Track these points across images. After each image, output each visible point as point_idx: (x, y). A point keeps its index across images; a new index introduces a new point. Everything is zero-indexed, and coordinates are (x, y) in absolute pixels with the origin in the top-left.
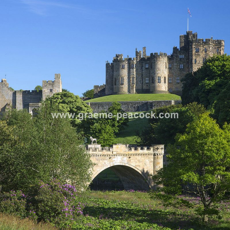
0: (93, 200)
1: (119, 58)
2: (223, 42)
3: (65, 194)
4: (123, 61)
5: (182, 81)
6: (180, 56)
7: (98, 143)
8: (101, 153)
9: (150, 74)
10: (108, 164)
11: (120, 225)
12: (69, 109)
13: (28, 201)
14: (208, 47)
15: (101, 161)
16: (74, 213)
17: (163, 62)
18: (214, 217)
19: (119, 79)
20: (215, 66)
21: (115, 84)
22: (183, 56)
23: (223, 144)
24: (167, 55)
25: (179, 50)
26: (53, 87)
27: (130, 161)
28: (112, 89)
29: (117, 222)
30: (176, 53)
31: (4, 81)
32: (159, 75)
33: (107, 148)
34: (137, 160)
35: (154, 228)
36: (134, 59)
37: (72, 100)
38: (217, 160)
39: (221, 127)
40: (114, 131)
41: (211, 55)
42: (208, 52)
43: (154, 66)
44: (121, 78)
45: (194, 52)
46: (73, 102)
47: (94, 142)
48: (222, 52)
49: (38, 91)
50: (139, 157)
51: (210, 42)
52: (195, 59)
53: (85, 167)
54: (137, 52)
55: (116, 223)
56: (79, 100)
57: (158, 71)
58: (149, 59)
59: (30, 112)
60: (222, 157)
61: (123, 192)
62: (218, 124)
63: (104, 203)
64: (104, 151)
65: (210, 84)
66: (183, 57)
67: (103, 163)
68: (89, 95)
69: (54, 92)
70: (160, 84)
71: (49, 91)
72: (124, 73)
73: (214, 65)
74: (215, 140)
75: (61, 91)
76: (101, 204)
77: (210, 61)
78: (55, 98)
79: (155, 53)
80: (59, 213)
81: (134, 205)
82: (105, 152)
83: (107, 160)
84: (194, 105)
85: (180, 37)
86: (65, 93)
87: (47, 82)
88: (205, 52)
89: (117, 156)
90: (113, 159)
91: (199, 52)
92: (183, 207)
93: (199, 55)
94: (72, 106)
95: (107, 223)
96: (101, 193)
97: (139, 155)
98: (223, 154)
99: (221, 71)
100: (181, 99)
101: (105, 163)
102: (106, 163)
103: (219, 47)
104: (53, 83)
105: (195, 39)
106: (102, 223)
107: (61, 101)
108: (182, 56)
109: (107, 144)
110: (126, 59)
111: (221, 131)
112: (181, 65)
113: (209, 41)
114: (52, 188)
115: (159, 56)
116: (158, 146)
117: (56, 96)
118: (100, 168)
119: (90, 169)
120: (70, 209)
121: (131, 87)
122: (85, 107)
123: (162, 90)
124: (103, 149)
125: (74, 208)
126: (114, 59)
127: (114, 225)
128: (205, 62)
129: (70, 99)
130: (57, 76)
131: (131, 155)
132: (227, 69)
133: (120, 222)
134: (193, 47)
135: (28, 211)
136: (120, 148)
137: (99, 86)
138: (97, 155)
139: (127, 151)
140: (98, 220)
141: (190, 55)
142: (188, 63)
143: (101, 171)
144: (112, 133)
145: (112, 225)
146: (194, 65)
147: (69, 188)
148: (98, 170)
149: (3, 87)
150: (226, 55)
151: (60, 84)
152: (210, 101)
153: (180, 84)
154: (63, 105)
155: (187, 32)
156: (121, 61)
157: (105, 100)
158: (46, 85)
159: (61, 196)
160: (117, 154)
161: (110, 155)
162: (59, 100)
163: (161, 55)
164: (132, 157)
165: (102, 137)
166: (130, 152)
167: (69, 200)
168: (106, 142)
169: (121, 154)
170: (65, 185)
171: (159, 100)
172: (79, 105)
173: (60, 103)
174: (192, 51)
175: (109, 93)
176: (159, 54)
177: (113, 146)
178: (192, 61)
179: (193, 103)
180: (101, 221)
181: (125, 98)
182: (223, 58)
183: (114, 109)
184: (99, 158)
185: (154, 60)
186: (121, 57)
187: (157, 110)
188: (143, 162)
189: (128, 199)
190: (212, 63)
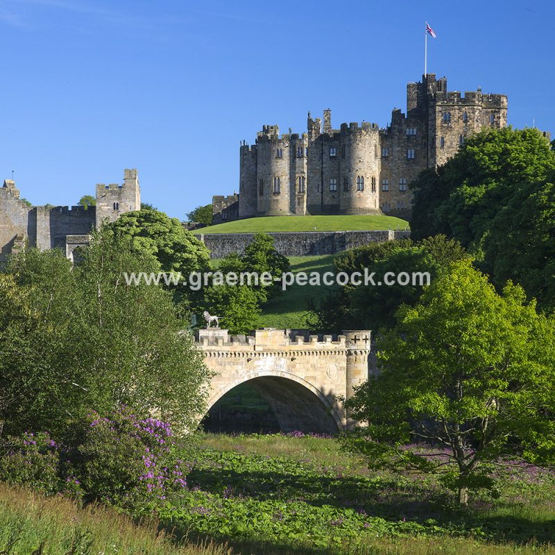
0: (209, 454)
1: (269, 135)
2: (505, 100)
3: (147, 441)
4: (280, 141)
5: (411, 186)
6: (409, 131)
7: (223, 325)
8: (227, 349)
9: (339, 170)
10: (244, 375)
11: (270, 511)
12: (157, 250)
13: (63, 457)
14: (471, 111)
15: (228, 367)
16: (166, 483)
17: (369, 144)
18: (481, 494)
19: (271, 181)
20: (484, 154)
21: (261, 194)
22: (415, 130)
23: (503, 330)
24: (377, 127)
25: (406, 117)
26: (119, 198)
27: (294, 366)
28: (254, 205)
29: (263, 503)
30: (399, 124)
31: (10, 184)
32: (360, 173)
33: (242, 337)
34: (309, 365)
35: (348, 518)
36: (303, 136)
37: (162, 228)
38: (490, 365)
39: (499, 291)
40: (258, 299)
41: (477, 128)
42: (471, 121)
43: (349, 152)
44: (275, 179)
45: (439, 121)
46: (165, 233)
47: (214, 324)
48: (502, 122)
49: (86, 208)
50: (314, 359)
51: (474, 100)
52: (442, 138)
53: (193, 381)
54: (310, 121)
55: (261, 507)
56: (179, 229)
57: (357, 164)
58: (336, 135)
60: (500, 359)
61: (278, 436)
62: (491, 285)
63: (235, 462)
64: (236, 344)
65: (473, 195)
66: (415, 133)
67: (233, 372)
68: (201, 218)
69: (122, 211)
71: (112, 208)
72: (282, 167)
73: (482, 151)
74: (486, 320)
75: (138, 208)
76: (229, 463)
77: (474, 143)
78: (125, 224)
79: (350, 124)
80: (133, 484)
81: (301, 466)
82: (238, 347)
83: (242, 364)
84: (439, 241)
85: (409, 87)
86: (148, 212)
87: (107, 187)
88: (464, 122)
89: (265, 355)
90: (256, 363)
91: (450, 121)
92: (412, 471)
93: (450, 129)
94: (162, 242)
95: (241, 506)
96: (227, 438)
97: (315, 353)
98: (503, 352)
99: (499, 164)
100: (409, 228)
101: (237, 371)
102: (241, 372)
103: (495, 112)
104: (120, 191)
105: (442, 92)
106: (231, 507)
107: (139, 230)
108: (411, 130)
109: (242, 329)
110: (287, 137)
111: (499, 300)
112: (409, 151)
113: (474, 97)
114: (117, 426)
115: (360, 129)
116: (356, 333)
117: (126, 219)
118: (227, 382)
119: (202, 385)
120: (157, 474)
121: (297, 201)
122: (193, 244)
123: (367, 206)
124: (232, 340)
125: (167, 471)
126: (259, 137)
127: (257, 511)
128: (464, 143)
129: (158, 226)
130: (130, 175)
131: (296, 354)
132: (514, 160)
133: (271, 504)
134: (437, 110)
135: (62, 478)
136: (271, 338)
137: (226, 197)
138: (219, 354)
139: (288, 343)
140: (220, 501)
141: (429, 127)
142: (426, 145)
143: (229, 389)
144: (253, 304)
145: (252, 512)
146: (439, 152)
147: (156, 427)
148: (222, 387)
149: (7, 198)
150: (510, 128)
151: (137, 192)
152: (473, 232)
153: (407, 194)
154: (143, 239)
155: (423, 76)
156: (274, 140)
157: (238, 229)
158: (104, 194)
159: (137, 446)
160: (265, 350)
161: (249, 354)
162: (134, 230)
163: (365, 127)
164: (298, 358)
165: (231, 313)
167: (156, 455)
168: (240, 325)
169: (273, 350)
170: (148, 421)
171: (361, 229)
172: (180, 241)
173: (135, 235)
174: (435, 119)
175: (246, 214)
176: (359, 126)
177: (256, 333)
178: (434, 142)
179: (437, 237)
180: (227, 501)
181: (283, 224)
182: (505, 135)
183: (257, 249)
184: (224, 359)
185: (350, 140)
186: (275, 133)
187: (355, 252)
188: (324, 369)
189: (289, 452)
190: (478, 147)
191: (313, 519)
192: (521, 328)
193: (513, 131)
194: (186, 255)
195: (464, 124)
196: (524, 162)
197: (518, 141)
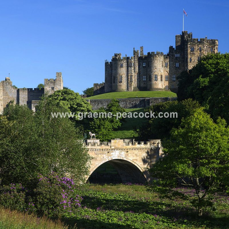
0: (91, 192)
1: (117, 57)
2: (217, 42)
3: (64, 187)
4: (122, 60)
5: (177, 78)
6: (176, 55)
7: (97, 138)
8: (99, 147)
9: (147, 72)
10: (106, 158)
11: (117, 217)
12: (69, 106)
13: (27, 194)
14: (203, 47)
15: (99, 155)
16: (72, 205)
17: (160, 61)
18: (208, 209)
19: (118, 77)
20: (209, 65)
21: (114, 82)
22: (179, 55)
23: (217, 138)
24: (163, 54)
25: (175, 49)
26: (54, 85)
27: (128, 155)
28: (111, 87)
30: (172, 52)
31: (8, 79)
32: (156, 73)
33: (106, 143)
34: (134, 155)
35: (150, 220)
36: (132, 58)
37: (72, 97)
38: (211, 153)
39: (215, 122)
40: (113, 126)
41: (206, 53)
42: (203, 51)
43: (151, 65)
44: (120, 76)
45: (189, 51)
46: (73, 99)
48: (216, 51)
49: (40, 89)
50: (136, 152)
51: (204, 42)
52: (191, 58)
53: (84, 161)
54: (134, 51)
55: (113, 215)
56: (79, 97)
57: (154, 69)
58: (146, 57)
59: (32, 109)
60: (216, 150)
61: (121, 185)
62: (211, 119)
63: (102, 196)
64: (103, 145)
65: (204, 82)
66: (179, 56)
67: (102, 157)
68: (89, 93)
69: (55, 90)
70: (156, 82)
71: (51, 89)
72: (123, 71)
73: (207, 63)
74: (209, 134)
75: (62, 89)
76: (100, 196)
77: (204, 59)
78: (56, 95)
79: (152, 53)
80: (57, 205)
81: (131, 197)
82: (104, 147)
83: (106, 154)
84: (189, 102)
85: (176, 36)
86: (66, 90)
87: (49, 80)
88: (200, 51)
89: (115, 150)
90: (112, 154)
91: (194, 51)
92: (178, 199)
93: (194, 54)
94: (72, 103)
95: (104, 215)
96: (99, 186)
97: (137, 149)
98: (217, 147)
99: (215, 69)
100: (177, 96)
101: (103, 157)
102: (105, 157)
103: (213, 47)
104: (54, 82)
105: (190, 39)
106: (100, 215)
107: (62, 98)
109: (106, 139)
110: (124, 58)
111: (215, 125)
112: (177, 64)
113: (204, 40)
114: (50, 180)
115: (156, 55)
116: (154, 141)
117: (56, 93)
118: (99, 162)
120: (68, 201)
121: (129, 85)
122: (85, 103)
123: (159, 87)
124: (101, 144)
125: (72, 200)
126: (113, 58)
127: (111, 217)
128: (200, 60)
129: (70, 96)
130: (59, 74)
131: (129, 149)
132: (221, 67)
133: (117, 214)
134: (188, 46)
135: (27, 203)
136: (117, 143)
137: (99, 84)
138: (96, 150)
139: (125, 145)
140: (95, 213)
141: (185, 54)
142: (184, 61)
143: (100, 165)
144: (110, 129)
145: (109, 217)
146: (189, 64)
147: (67, 181)
148: (97, 164)
149: (7, 85)
151: (62, 82)
152: (204, 98)
153: (176, 82)
154: (64, 102)
155: (182, 32)
156: (120, 60)
157: (104, 97)
158: (48, 83)
159: (59, 189)
160: (115, 148)
161: (109, 150)
162: (60, 98)
163: (158, 54)
164: (130, 151)
165: (101, 132)
166: (128, 147)
167: (67, 193)
168: (105, 137)
169: (119, 148)
170: (64, 178)
171: (156, 97)
172: (79, 102)
173: (60, 100)
174: (187, 50)
175: (107, 91)
176: (155, 53)
177: (112, 141)
178: (187, 60)
179: (188, 99)
180: (98, 213)
181: (123, 95)
182: (217, 56)
183: (112, 105)
184: (98, 152)
185: (151, 59)
186: (120, 57)
187: (154, 106)
188: (140, 156)
189: (126, 192)
190: (206, 61)
191: (135, 220)
192: (225, 137)
193: (220, 54)
194: (82, 108)
195: (200, 52)
196: (226, 67)
197: (223, 59)
